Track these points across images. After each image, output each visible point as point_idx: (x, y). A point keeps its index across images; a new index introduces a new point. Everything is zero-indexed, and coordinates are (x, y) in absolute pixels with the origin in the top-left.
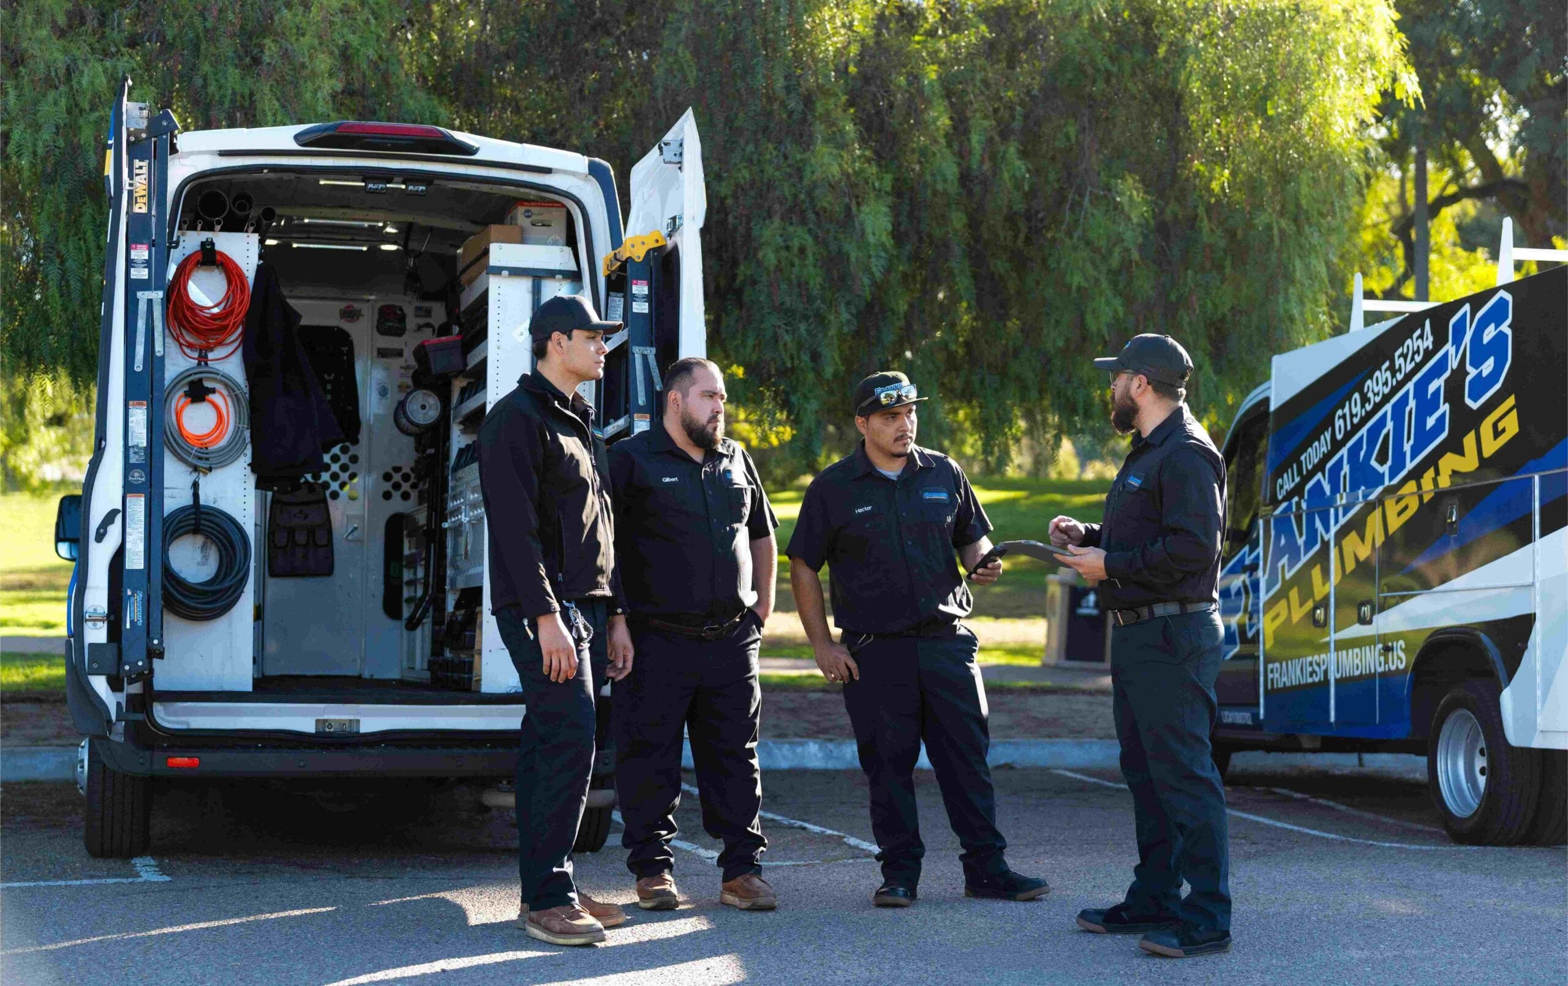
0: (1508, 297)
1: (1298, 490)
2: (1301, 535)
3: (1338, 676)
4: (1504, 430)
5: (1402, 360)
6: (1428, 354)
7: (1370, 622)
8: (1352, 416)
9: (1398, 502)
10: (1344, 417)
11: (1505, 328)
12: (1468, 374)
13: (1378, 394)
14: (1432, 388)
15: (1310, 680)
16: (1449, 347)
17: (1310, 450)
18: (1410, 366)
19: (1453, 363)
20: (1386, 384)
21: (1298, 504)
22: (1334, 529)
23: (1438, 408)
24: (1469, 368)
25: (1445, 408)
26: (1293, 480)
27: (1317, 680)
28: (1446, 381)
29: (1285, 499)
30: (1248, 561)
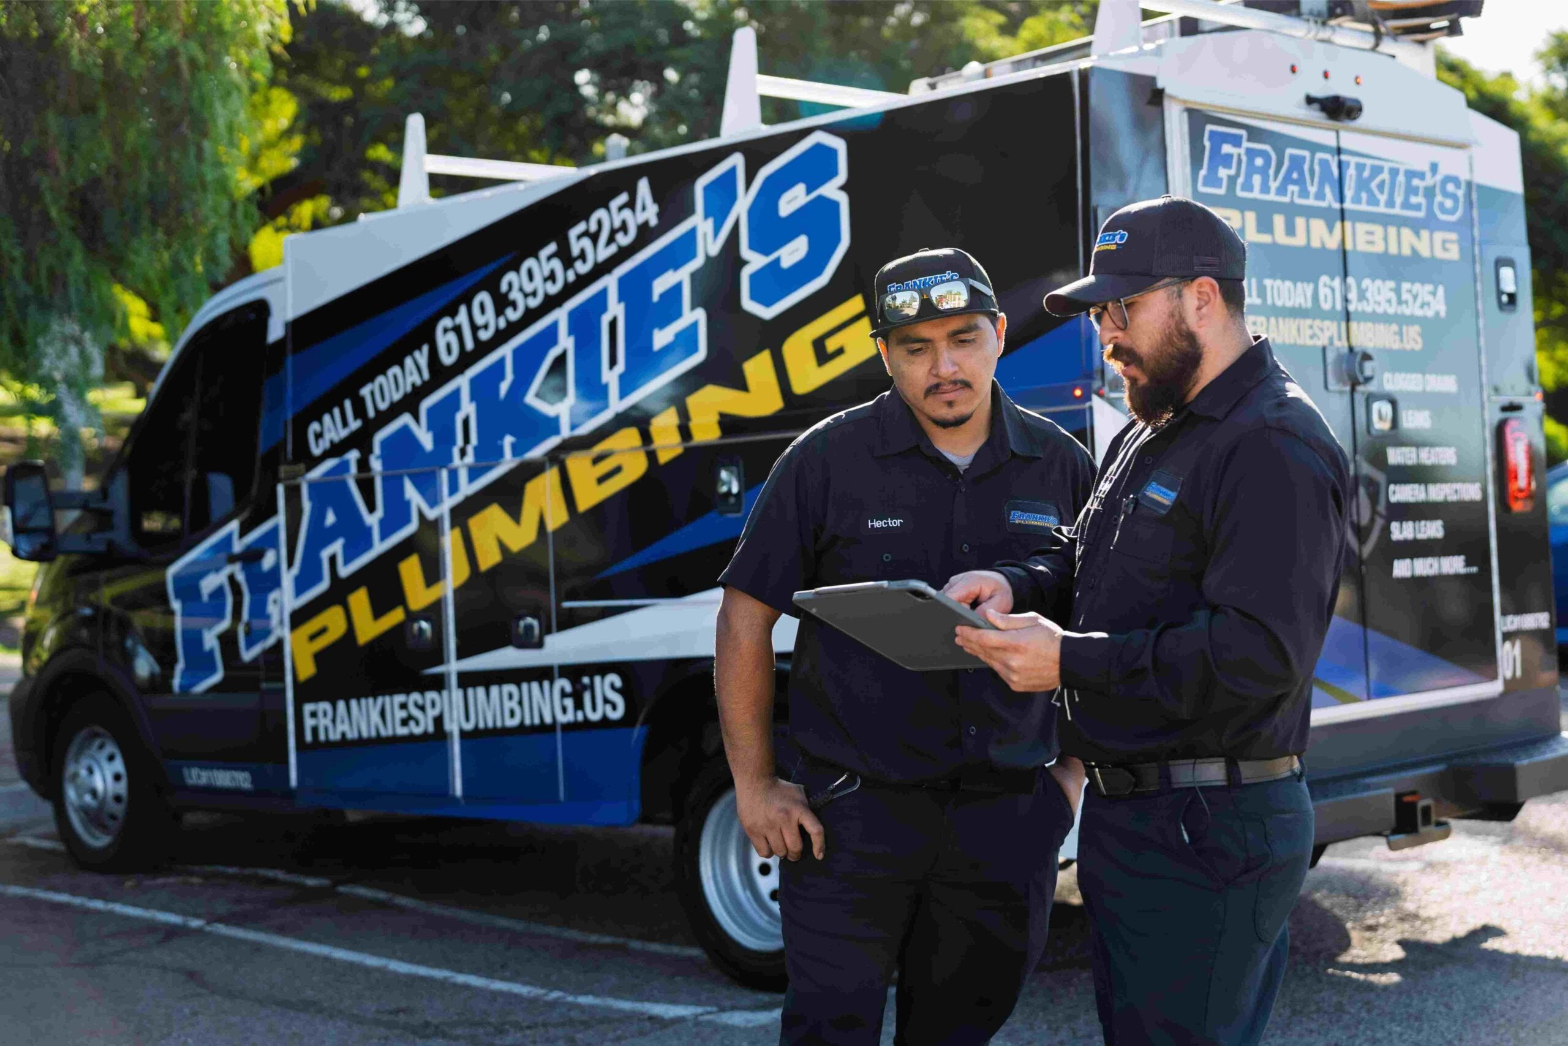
0: (840, 145)
1: (361, 440)
2: (372, 508)
3: (469, 727)
4: (840, 351)
5: (586, 243)
6: (646, 234)
7: (540, 645)
8: (475, 328)
9: (597, 460)
10: (457, 330)
11: (833, 190)
12: (744, 263)
13: (534, 294)
14: (661, 285)
15: (402, 731)
16: (699, 222)
17: (381, 379)
18: (605, 252)
19: (709, 244)
20: (552, 277)
21: (363, 464)
22: (448, 502)
23: (678, 314)
24: (745, 252)
25: (694, 317)
26: (345, 424)
27: (418, 730)
28: (694, 276)
29: (326, 455)
30: (238, 547)
